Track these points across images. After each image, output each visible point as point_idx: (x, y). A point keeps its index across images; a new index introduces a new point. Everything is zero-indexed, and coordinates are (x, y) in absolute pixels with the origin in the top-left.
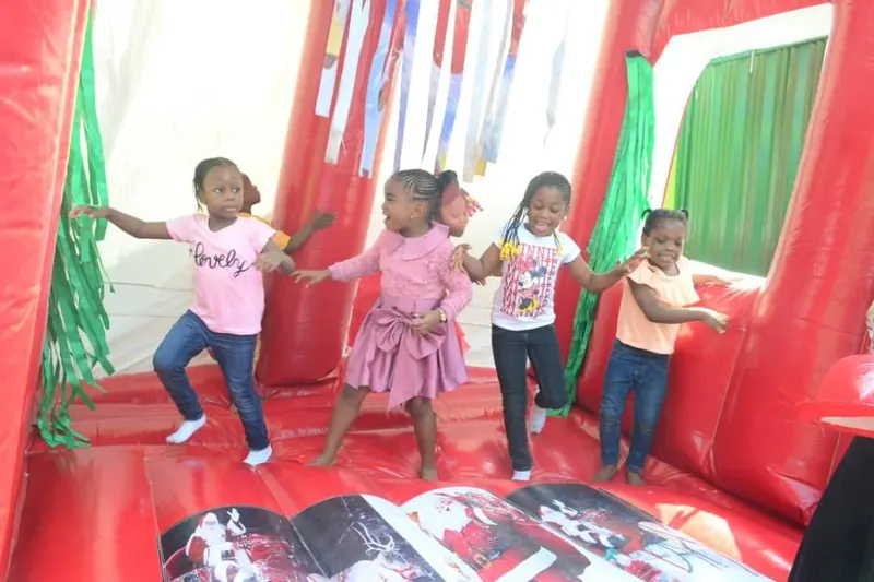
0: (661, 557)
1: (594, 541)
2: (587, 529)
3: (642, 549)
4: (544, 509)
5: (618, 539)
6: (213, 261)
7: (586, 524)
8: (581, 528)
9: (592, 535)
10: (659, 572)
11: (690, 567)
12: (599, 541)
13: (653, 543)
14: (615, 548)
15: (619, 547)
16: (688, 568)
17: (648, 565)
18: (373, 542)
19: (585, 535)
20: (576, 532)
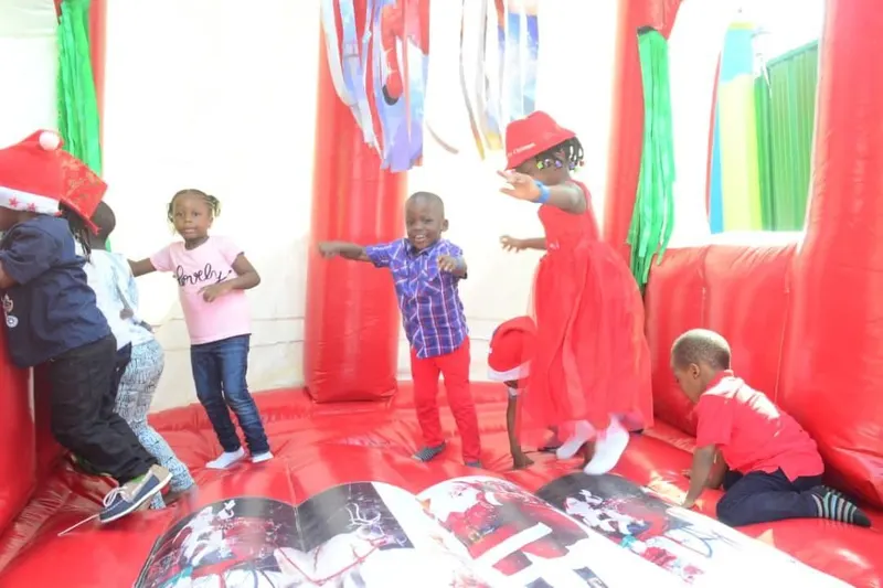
0: (679, 543)
1: (614, 530)
2: (608, 517)
3: (661, 534)
4: (570, 501)
5: (638, 526)
6: (194, 278)
7: (609, 512)
8: (603, 517)
9: (612, 524)
10: (673, 558)
11: (711, 551)
12: (618, 530)
13: (674, 528)
14: (633, 535)
15: (637, 533)
16: (707, 551)
17: (664, 550)
18: (359, 518)
19: (605, 525)
20: (597, 522)
